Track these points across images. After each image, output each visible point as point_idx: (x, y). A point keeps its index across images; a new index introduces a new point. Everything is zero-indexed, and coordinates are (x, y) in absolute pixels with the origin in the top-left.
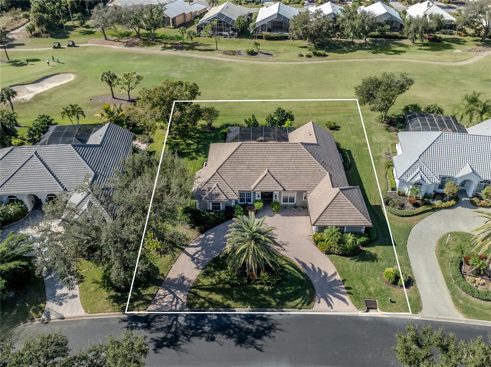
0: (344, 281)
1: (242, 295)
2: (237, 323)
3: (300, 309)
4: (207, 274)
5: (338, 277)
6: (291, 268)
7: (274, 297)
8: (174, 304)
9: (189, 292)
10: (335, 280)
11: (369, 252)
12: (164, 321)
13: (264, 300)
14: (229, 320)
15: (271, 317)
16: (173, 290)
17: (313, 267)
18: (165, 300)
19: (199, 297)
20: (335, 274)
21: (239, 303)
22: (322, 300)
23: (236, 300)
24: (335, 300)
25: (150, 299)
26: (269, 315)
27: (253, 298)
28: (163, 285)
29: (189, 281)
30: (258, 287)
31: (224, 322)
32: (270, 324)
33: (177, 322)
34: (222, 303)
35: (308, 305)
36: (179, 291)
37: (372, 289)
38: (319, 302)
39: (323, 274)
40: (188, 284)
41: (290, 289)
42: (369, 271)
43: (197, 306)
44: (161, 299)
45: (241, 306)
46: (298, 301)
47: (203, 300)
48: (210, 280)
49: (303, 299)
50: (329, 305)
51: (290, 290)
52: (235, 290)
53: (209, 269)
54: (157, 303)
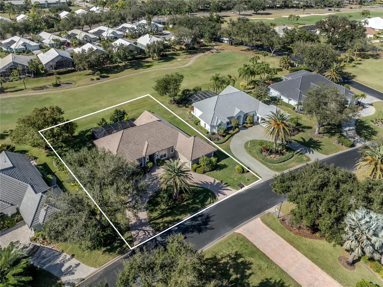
0: (222, 181)
1: (181, 211)
2: (190, 224)
3: (213, 202)
4: (152, 211)
5: (217, 181)
6: (192, 187)
7: (197, 203)
8: (147, 234)
9: (150, 224)
10: (217, 183)
12: (150, 245)
13: (194, 207)
14: (185, 225)
15: (204, 213)
16: (140, 228)
17: (202, 182)
18: (140, 235)
19: (159, 224)
20: (215, 181)
21: (183, 215)
22: (219, 194)
23: (180, 214)
24: (224, 191)
25: (131, 239)
26: (202, 213)
27: (187, 209)
28: (131, 229)
29: (145, 219)
30: (185, 203)
31: (183, 227)
32: (206, 216)
33: (158, 241)
34: (174, 220)
35: (215, 199)
36: (144, 227)
37: (236, 179)
38: (219, 196)
39: (210, 183)
40: (145, 221)
41: (201, 197)
42: (228, 172)
43: (162, 228)
44: (137, 236)
45: (185, 216)
46: (209, 199)
47: (162, 224)
48: (157, 213)
49: (211, 198)
50: (224, 194)
51: (201, 196)
52: (175, 210)
53: (150, 208)
54: (137, 239)
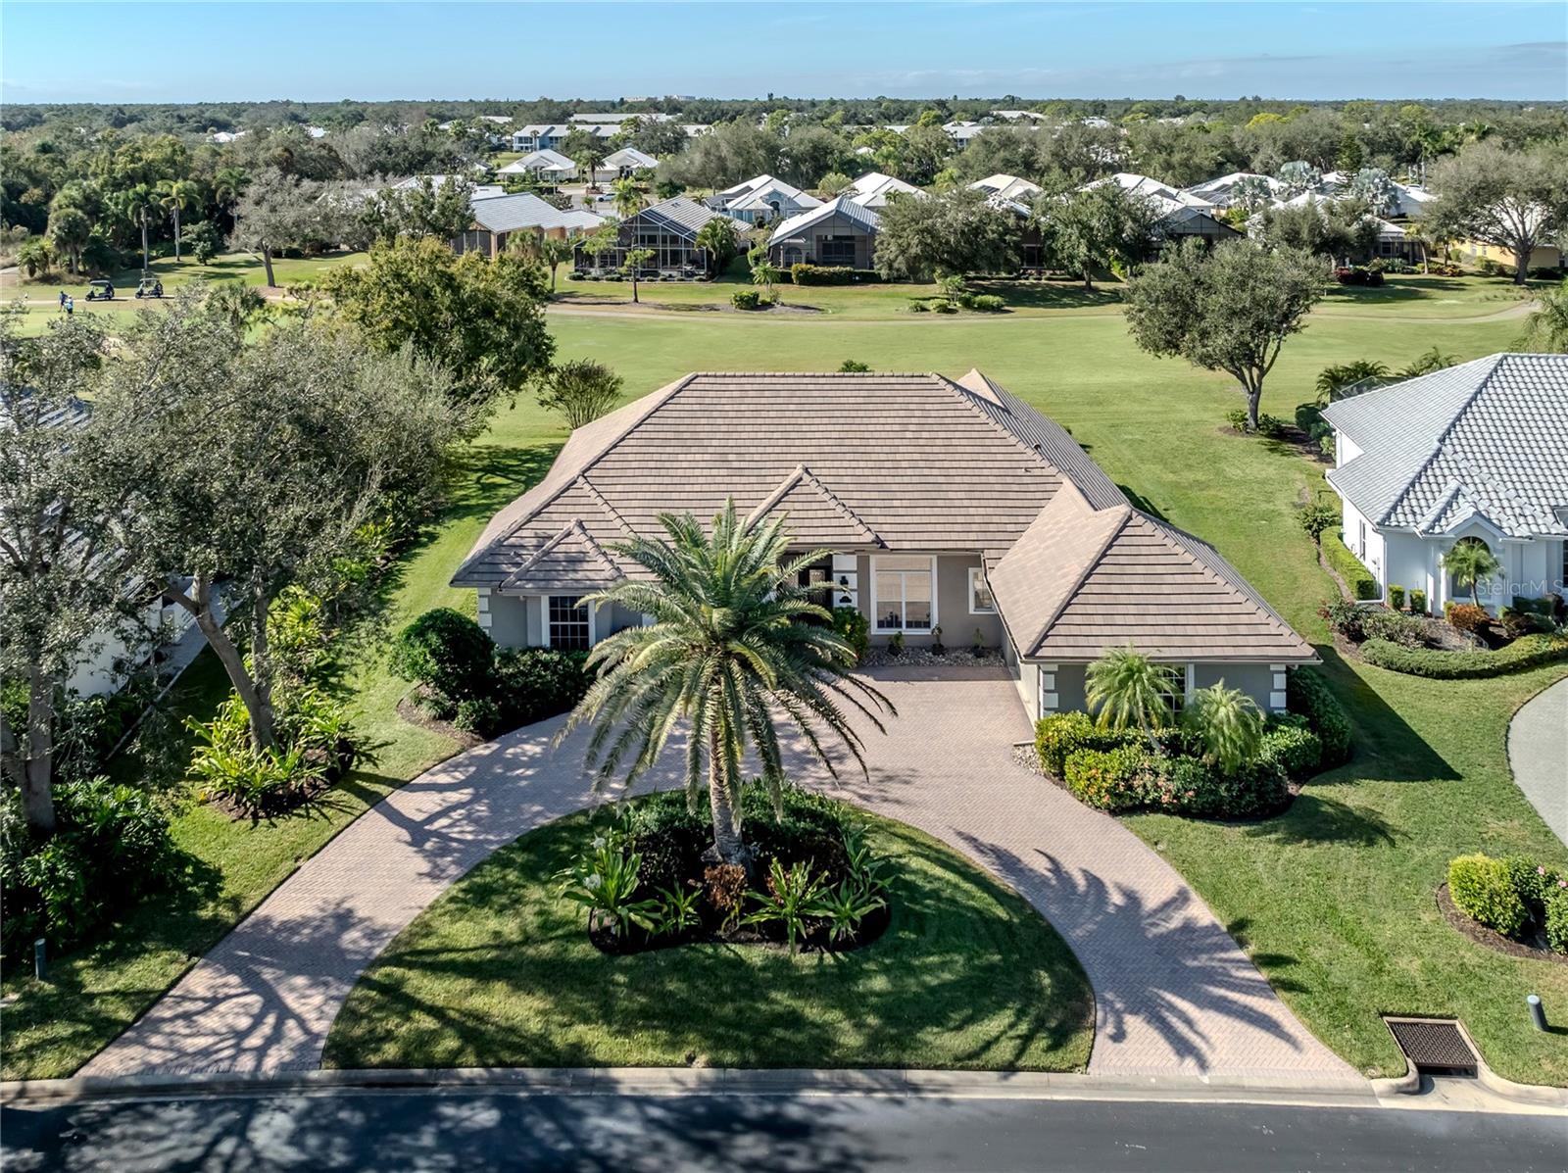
0: (1239, 927)
1: (666, 996)
2: (619, 1149)
3: (1010, 1068)
4: (478, 896)
5: (1202, 912)
6: (938, 871)
7: (853, 1006)
8: (254, 1041)
9: (365, 982)
10: (1188, 928)
11: (1336, 805)
12: (160, 1138)
13: (794, 1020)
14: (568, 1134)
15: (837, 1119)
16: (268, 974)
17: (1056, 867)
18: (210, 1021)
19: (410, 1004)
20: (1181, 899)
21: (643, 1037)
22: (1134, 1024)
23: (625, 1024)
24: (1208, 1021)
25: (125, 1014)
26: (824, 1109)
27: (728, 1009)
28: (220, 950)
29: (374, 934)
30: (756, 954)
31: (538, 1143)
32: (828, 1157)
33: (245, 1141)
34: (541, 1040)
35: (1054, 1047)
36: (300, 981)
37: (1409, 966)
38: (1119, 1036)
39: (1117, 898)
40: (365, 943)
41: (943, 966)
42: (1365, 882)
43: (391, 1050)
44: (187, 1016)
45: (652, 1054)
46: (993, 1025)
47: (428, 1023)
48: (493, 924)
49: (1020, 1014)
50: (1183, 1048)
51: (944, 969)
52: (624, 970)
53: (491, 875)
54: (155, 1040)
